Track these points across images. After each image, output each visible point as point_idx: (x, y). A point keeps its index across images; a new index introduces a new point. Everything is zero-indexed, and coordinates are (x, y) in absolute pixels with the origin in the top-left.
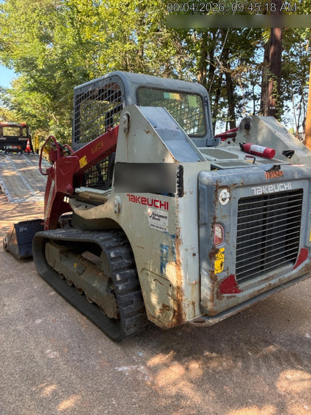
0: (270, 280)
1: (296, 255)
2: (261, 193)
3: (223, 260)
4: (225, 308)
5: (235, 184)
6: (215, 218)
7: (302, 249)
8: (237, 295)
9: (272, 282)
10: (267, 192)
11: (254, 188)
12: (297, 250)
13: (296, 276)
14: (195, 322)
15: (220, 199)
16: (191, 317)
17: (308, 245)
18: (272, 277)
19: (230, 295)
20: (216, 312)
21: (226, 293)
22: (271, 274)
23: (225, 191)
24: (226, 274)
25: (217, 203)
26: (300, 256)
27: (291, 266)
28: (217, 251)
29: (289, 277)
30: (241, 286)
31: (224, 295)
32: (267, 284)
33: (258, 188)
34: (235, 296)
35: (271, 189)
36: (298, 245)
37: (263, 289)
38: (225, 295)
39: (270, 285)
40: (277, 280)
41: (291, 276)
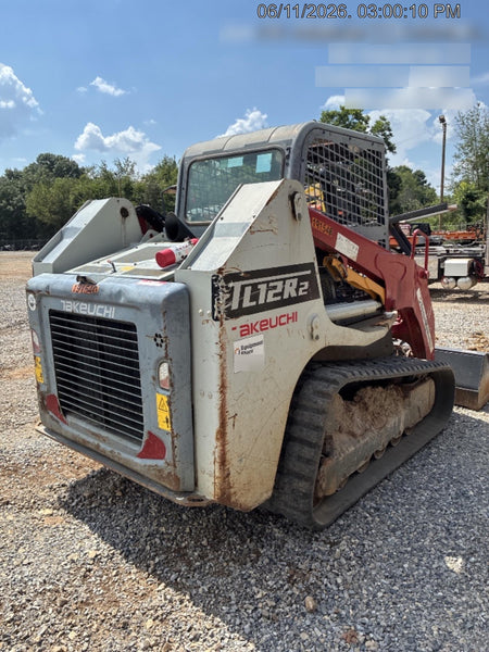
0: (100, 440)
1: (139, 435)
2: (71, 310)
3: (41, 371)
5: (39, 291)
7: (149, 432)
8: (61, 423)
12: (141, 428)
19: (55, 416)
22: (104, 434)
23: (32, 296)
27: (136, 448)
28: (35, 357)
29: (125, 460)
30: (68, 418)
32: (96, 442)
34: (58, 421)
35: (84, 309)
36: (141, 419)
37: (89, 443)
38: (50, 413)
39: (98, 446)
40: (109, 449)
41: (128, 461)
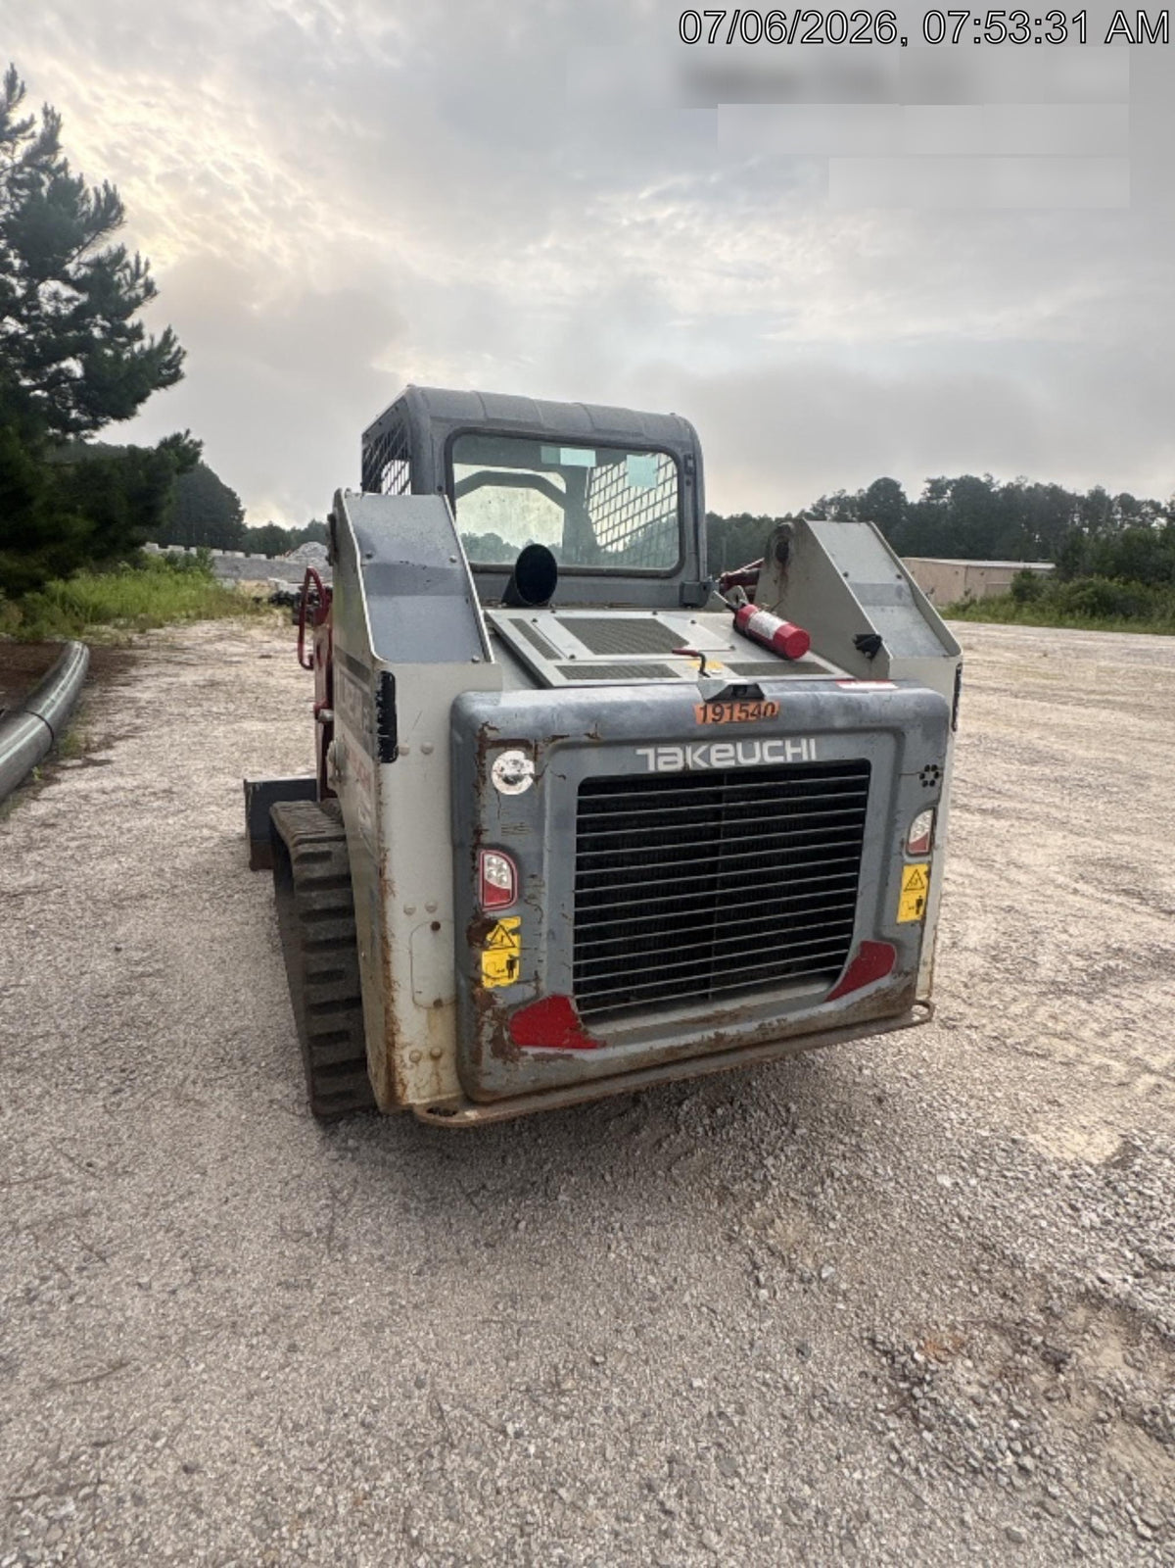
0: (721, 1024)
1: (842, 959)
2: (679, 766)
3: (515, 953)
4: (529, 1086)
5: (555, 738)
6: (478, 832)
7: (864, 945)
8: (578, 1054)
9: (730, 1030)
10: (704, 765)
11: (650, 752)
12: (846, 944)
13: (832, 1022)
14: (430, 1111)
15: (495, 777)
16: (423, 1093)
17: (887, 933)
18: (734, 1017)
19: (550, 1051)
20: (495, 1092)
21: (535, 1044)
22: (729, 1006)
23: (517, 754)
24: (529, 991)
25: (486, 791)
26: (855, 963)
27: (820, 988)
28: (491, 925)
29: (800, 1022)
30: (598, 1031)
31: (524, 1049)
32: (711, 1034)
33: (661, 750)
34: (569, 1057)
35: (723, 756)
36: (849, 928)
37: (687, 1046)
38: (531, 1051)
39: (720, 1037)
40: (754, 1025)
41: (811, 1019)
